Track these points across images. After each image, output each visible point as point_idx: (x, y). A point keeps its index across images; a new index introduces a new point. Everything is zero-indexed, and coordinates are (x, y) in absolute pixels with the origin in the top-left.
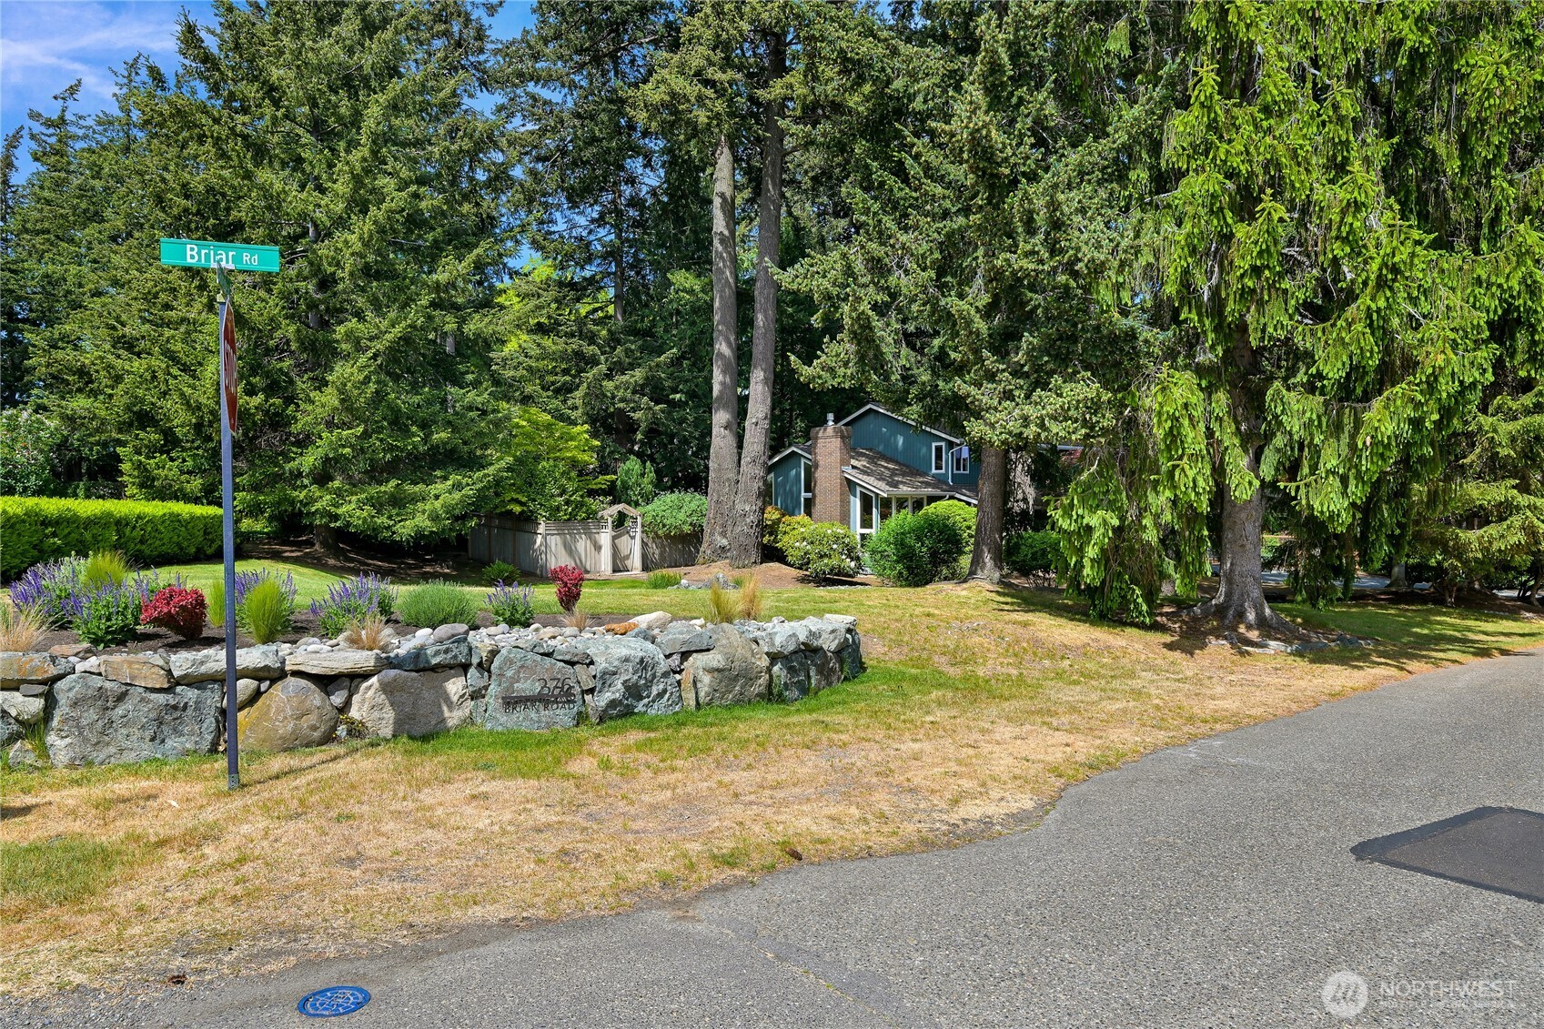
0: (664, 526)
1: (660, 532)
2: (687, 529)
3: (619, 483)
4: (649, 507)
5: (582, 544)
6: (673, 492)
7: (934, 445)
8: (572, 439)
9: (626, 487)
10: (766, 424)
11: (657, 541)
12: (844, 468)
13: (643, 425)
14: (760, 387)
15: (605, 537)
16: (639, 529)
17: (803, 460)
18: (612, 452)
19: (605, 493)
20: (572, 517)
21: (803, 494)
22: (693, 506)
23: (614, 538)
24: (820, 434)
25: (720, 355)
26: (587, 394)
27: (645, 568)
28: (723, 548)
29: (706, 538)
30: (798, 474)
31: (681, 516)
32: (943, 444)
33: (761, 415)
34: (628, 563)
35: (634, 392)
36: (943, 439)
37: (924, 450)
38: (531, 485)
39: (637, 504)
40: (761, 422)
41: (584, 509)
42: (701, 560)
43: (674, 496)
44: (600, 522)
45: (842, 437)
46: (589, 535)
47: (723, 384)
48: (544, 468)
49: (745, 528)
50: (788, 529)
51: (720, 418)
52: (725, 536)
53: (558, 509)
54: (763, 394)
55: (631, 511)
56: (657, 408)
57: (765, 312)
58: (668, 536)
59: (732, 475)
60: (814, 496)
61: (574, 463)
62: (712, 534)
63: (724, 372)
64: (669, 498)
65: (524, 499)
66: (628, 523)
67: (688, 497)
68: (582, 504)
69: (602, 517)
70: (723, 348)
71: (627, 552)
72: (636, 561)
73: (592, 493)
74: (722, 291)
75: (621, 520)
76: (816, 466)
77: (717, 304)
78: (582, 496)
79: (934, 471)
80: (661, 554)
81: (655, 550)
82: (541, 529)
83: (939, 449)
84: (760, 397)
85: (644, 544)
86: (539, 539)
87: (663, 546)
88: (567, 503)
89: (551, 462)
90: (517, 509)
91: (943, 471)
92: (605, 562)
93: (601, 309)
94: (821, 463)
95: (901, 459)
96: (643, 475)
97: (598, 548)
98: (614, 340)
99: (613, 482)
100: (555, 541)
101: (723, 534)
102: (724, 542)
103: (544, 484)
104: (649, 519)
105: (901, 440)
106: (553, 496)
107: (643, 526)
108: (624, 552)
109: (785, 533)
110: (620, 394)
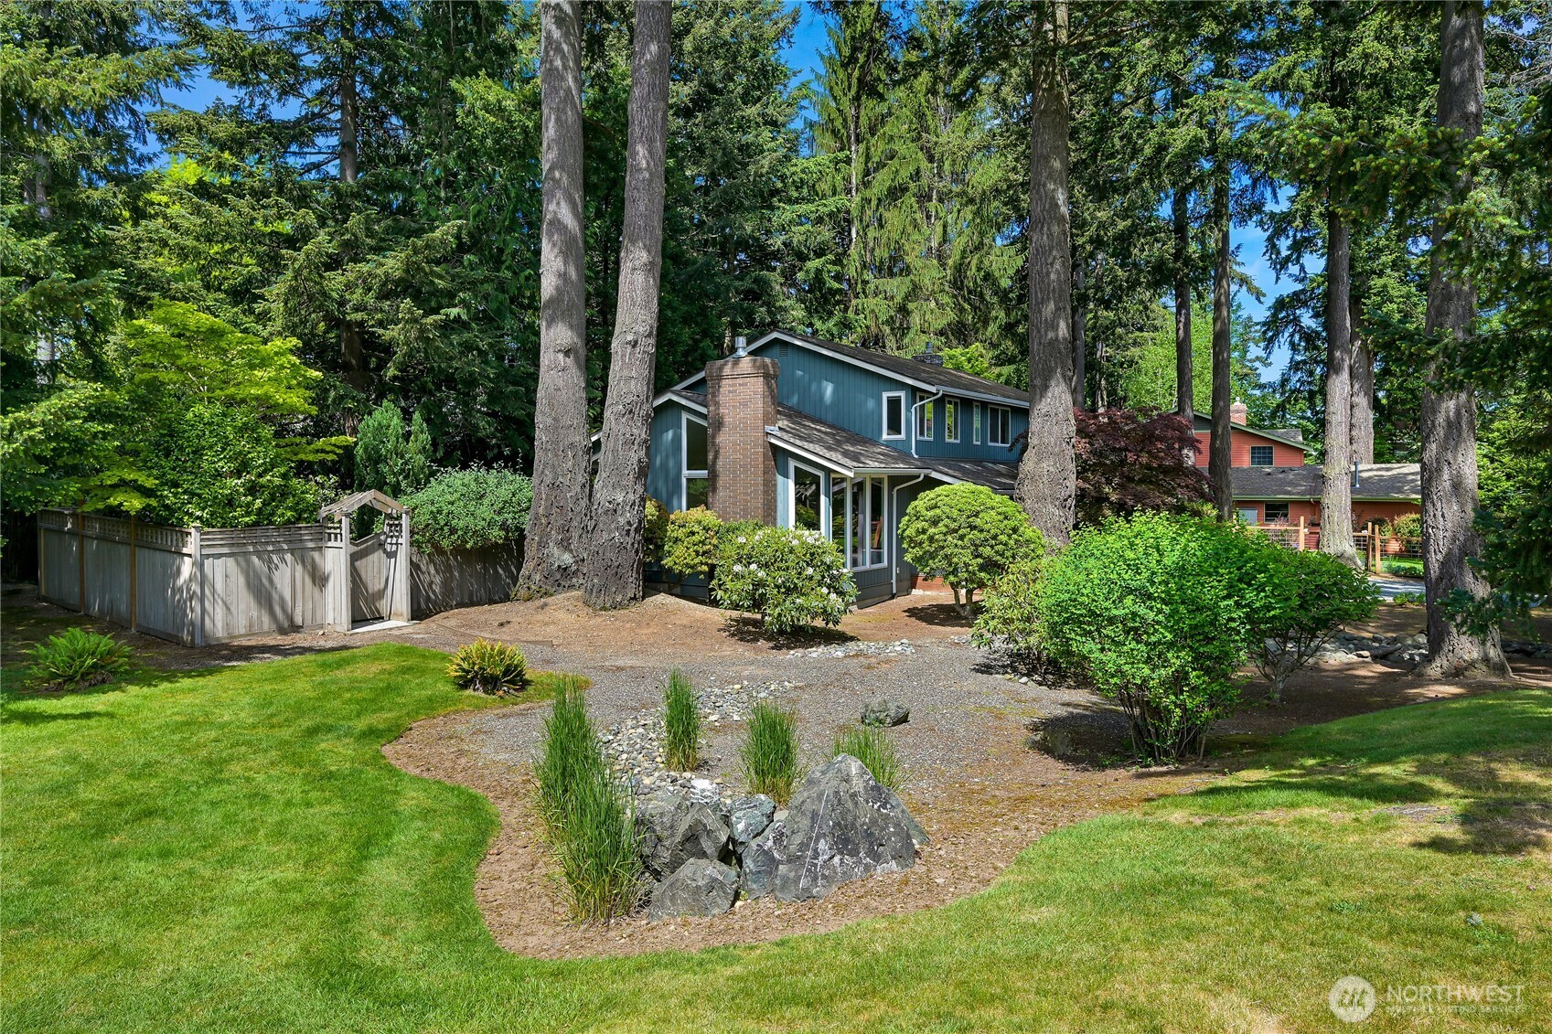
0: (453, 531)
1: (445, 543)
2: (496, 535)
3: (359, 451)
4: (422, 496)
5: (287, 575)
6: (465, 467)
7: (885, 395)
8: (264, 363)
9: (375, 459)
10: (649, 345)
11: (437, 559)
12: (769, 428)
13: (400, 352)
14: (640, 278)
15: (335, 559)
16: (404, 539)
17: (685, 416)
18: (340, 399)
19: (327, 469)
20: (263, 519)
21: (685, 472)
22: (504, 492)
23: (354, 558)
24: (727, 370)
25: (557, 224)
26: (293, 291)
27: (418, 613)
28: (564, 570)
29: (530, 550)
30: (677, 439)
31: (485, 511)
32: (902, 394)
33: (642, 329)
34: (383, 606)
35: (383, 296)
36: (903, 386)
37: (871, 404)
38: (167, 454)
39: (396, 492)
40: (642, 341)
41: (290, 502)
42: (523, 593)
43: (467, 476)
44: (323, 530)
45: (767, 376)
46: (301, 555)
47: (563, 276)
48: (200, 417)
49: (615, 534)
50: (680, 533)
51: (557, 338)
52: (567, 548)
53: (230, 502)
54: (645, 289)
55: (390, 505)
56: (430, 320)
57: (651, 141)
58: (459, 550)
59: (580, 438)
60: (713, 476)
61: (269, 412)
62: (542, 545)
63: (566, 253)
64: (458, 480)
65: (150, 483)
66: (381, 527)
67: (492, 477)
68: (284, 492)
69: (330, 519)
70: (561, 210)
71: (379, 586)
72: (399, 598)
73: (304, 469)
74: (560, 111)
75: (364, 523)
76: (719, 424)
77: (550, 132)
78: (284, 476)
79: (885, 436)
80: (445, 584)
81: (433, 578)
82: (192, 545)
83: (894, 404)
84: (639, 296)
85: (414, 566)
86: (187, 568)
87: (449, 568)
88: (252, 490)
89: (219, 408)
90: (134, 503)
91: (902, 436)
92: (335, 606)
93: (317, 166)
94: (727, 419)
95: (830, 419)
96: (407, 436)
97: (320, 580)
98: (342, 207)
99: (348, 450)
100: (225, 573)
101: (565, 545)
102: (567, 559)
103: (198, 452)
104: (424, 518)
105: (829, 389)
106: (218, 475)
107: (412, 533)
108: (374, 585)
109: (676, 540)
110: (356, 297)
